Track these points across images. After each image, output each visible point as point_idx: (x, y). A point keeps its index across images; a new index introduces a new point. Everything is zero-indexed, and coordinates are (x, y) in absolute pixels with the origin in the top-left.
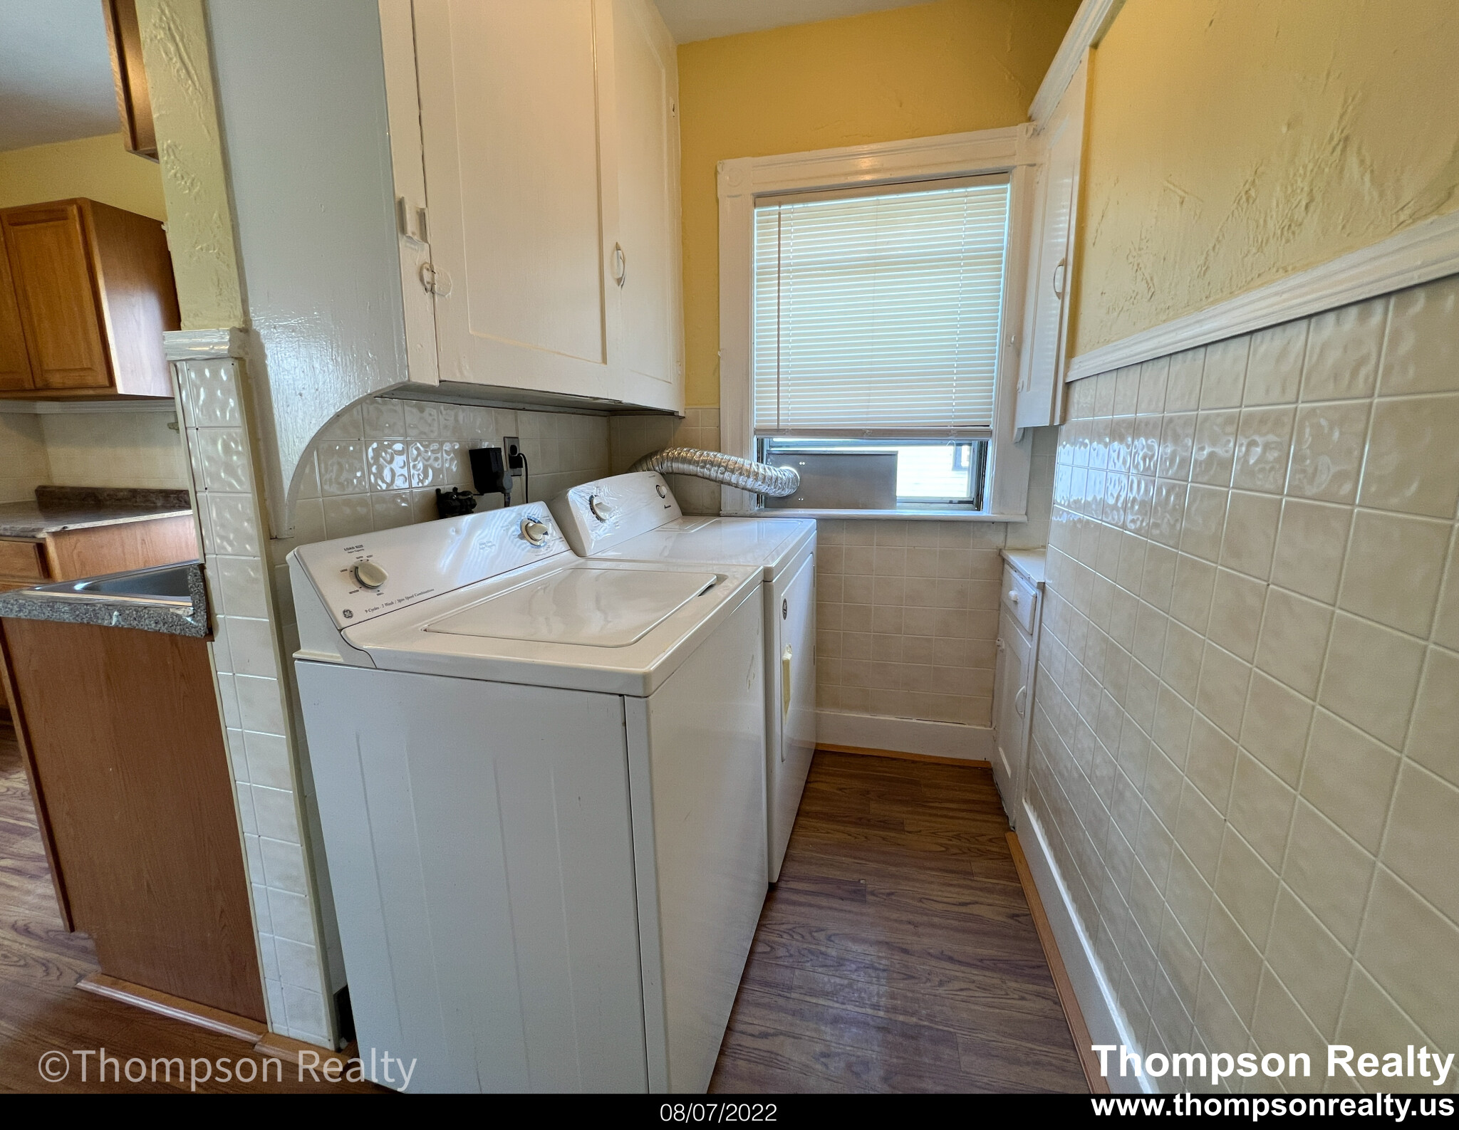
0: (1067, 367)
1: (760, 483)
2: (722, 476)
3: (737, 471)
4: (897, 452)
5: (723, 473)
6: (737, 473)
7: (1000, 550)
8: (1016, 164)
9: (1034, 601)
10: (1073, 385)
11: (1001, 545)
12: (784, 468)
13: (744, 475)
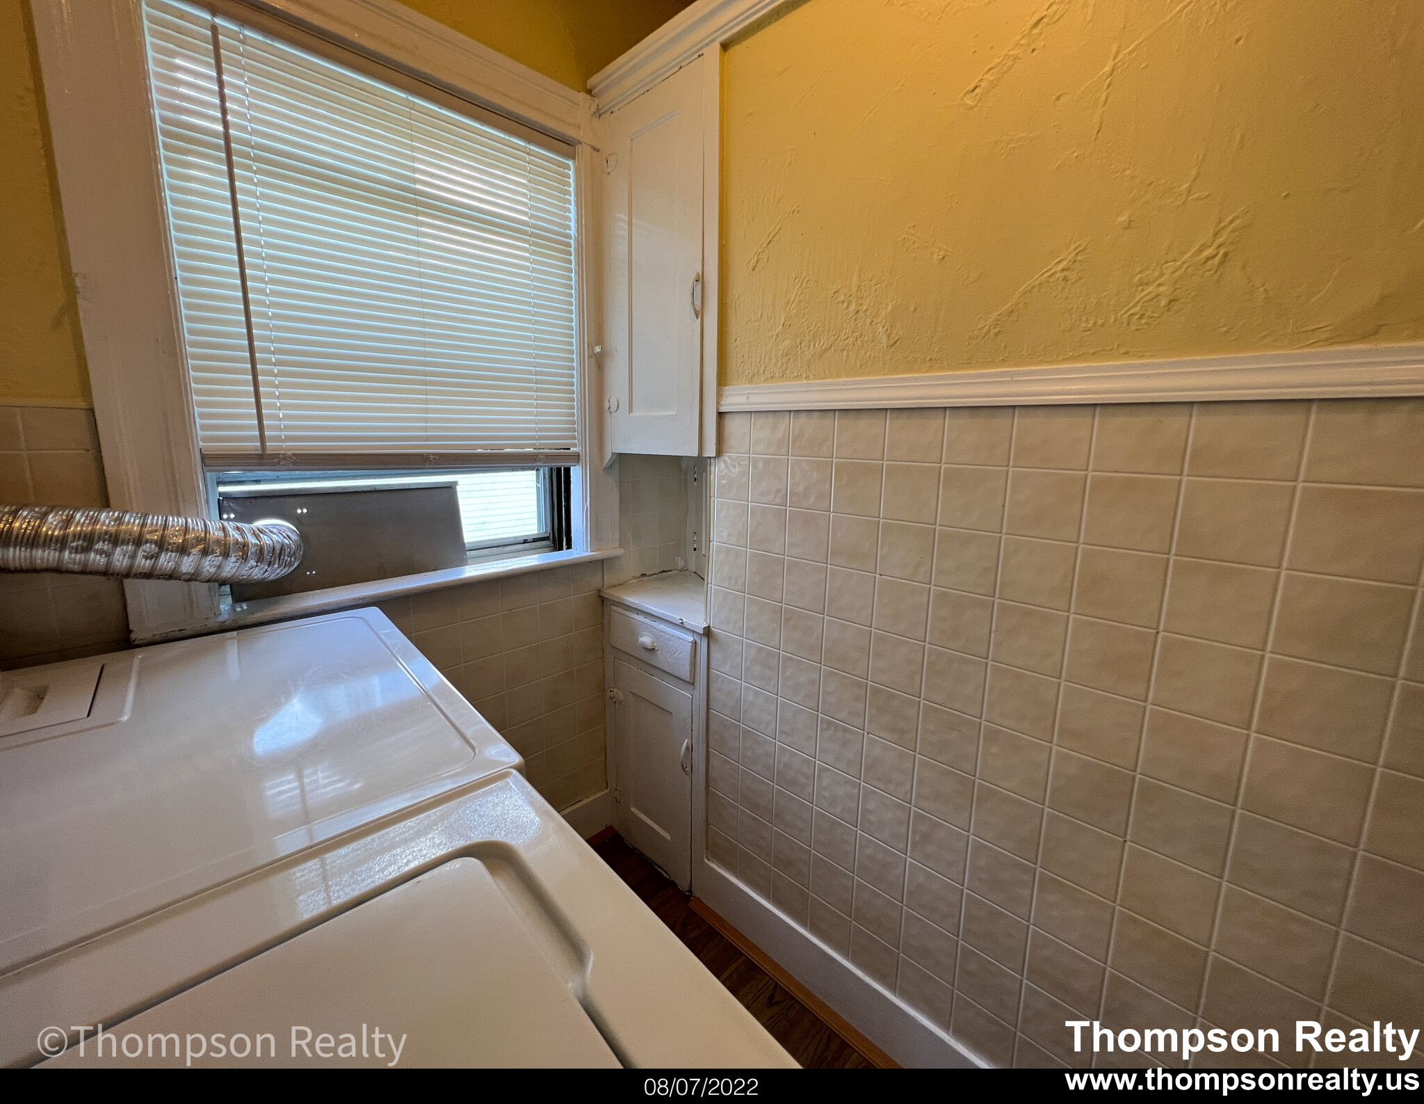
0: (719, 395)
1: (253, 563)
2: (148, 563)
3: (193, 546)
4: (456, 483)
5: (156, 556)
6: (195, 551)
7: (599, 591)
8: (582, 140)
9: (694, 648)
10: (727, 416)
11: (599, 585)
12: (260, 523)
13: (213, 552)
